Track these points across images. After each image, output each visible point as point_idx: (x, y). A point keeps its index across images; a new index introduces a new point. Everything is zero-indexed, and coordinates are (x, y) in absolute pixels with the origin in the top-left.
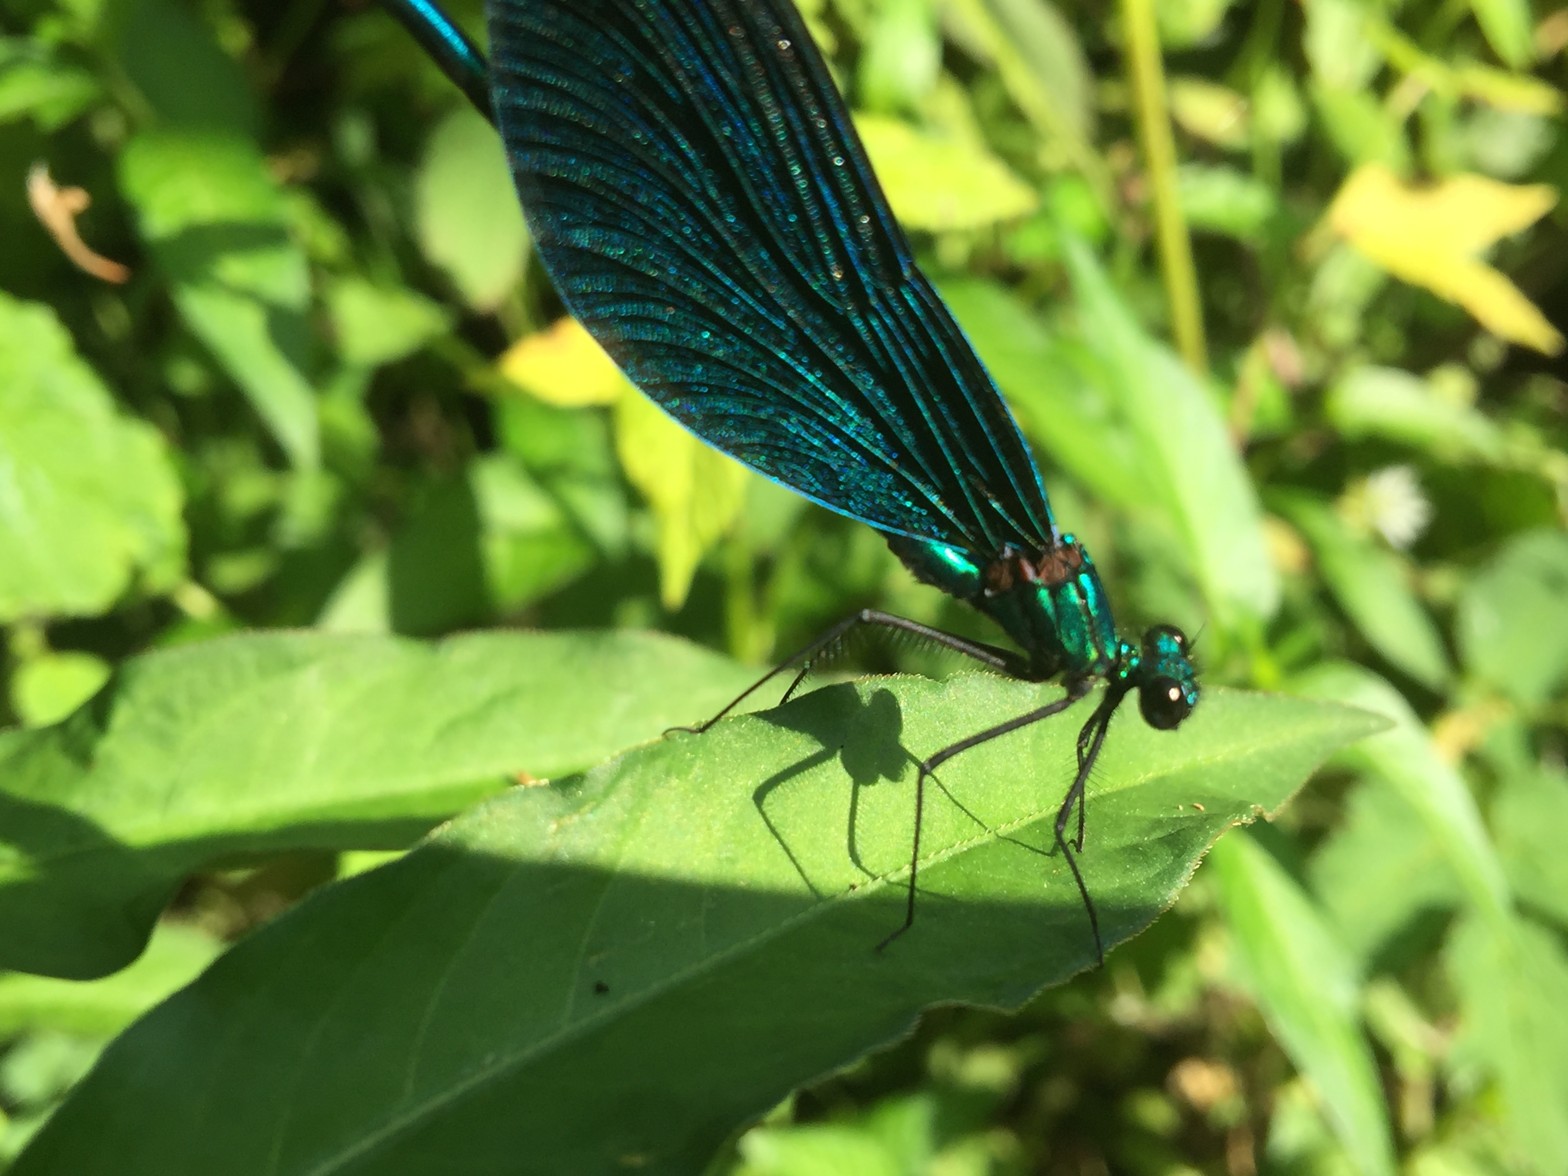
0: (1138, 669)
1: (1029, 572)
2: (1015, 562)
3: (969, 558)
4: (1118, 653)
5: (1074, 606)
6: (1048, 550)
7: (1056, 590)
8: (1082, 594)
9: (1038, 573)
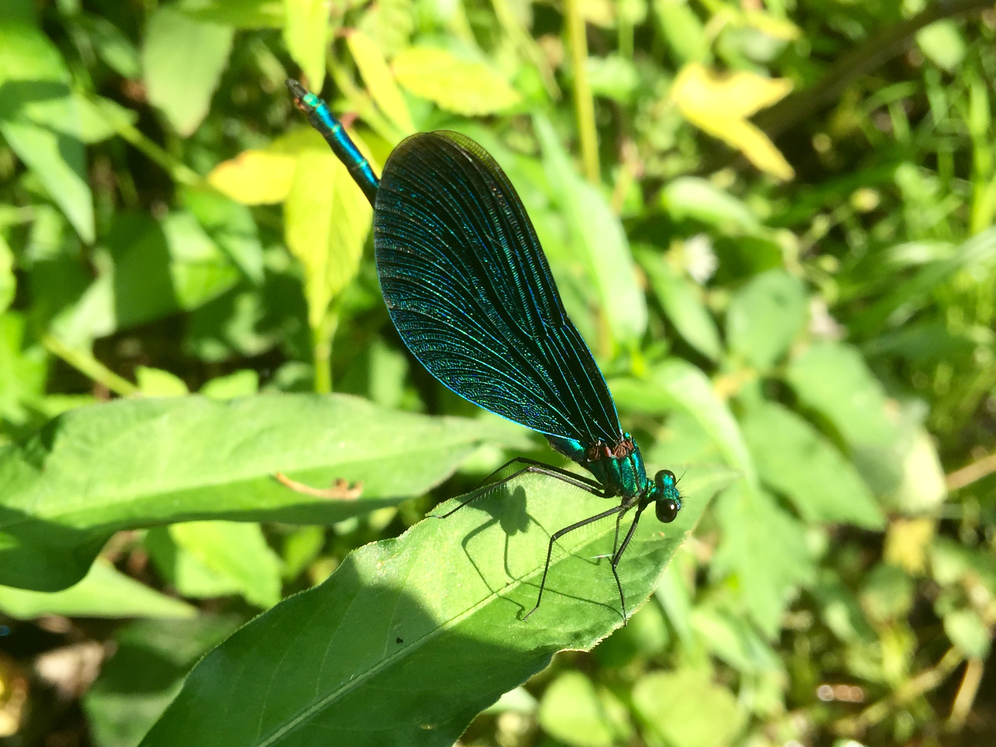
0: (655, 493)
1: (609, 451)
2: (603, 447)
3: (581, 444)
4: (647, 487)
5: (629, 468)
6: (618, 441)
7: (621, 461)
8: (633, 463)
9: (613, 453)
